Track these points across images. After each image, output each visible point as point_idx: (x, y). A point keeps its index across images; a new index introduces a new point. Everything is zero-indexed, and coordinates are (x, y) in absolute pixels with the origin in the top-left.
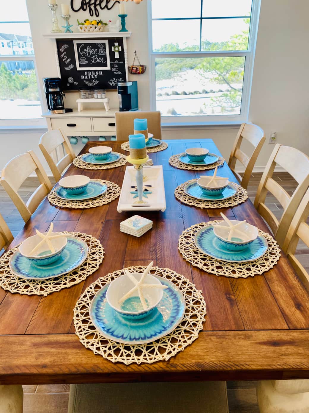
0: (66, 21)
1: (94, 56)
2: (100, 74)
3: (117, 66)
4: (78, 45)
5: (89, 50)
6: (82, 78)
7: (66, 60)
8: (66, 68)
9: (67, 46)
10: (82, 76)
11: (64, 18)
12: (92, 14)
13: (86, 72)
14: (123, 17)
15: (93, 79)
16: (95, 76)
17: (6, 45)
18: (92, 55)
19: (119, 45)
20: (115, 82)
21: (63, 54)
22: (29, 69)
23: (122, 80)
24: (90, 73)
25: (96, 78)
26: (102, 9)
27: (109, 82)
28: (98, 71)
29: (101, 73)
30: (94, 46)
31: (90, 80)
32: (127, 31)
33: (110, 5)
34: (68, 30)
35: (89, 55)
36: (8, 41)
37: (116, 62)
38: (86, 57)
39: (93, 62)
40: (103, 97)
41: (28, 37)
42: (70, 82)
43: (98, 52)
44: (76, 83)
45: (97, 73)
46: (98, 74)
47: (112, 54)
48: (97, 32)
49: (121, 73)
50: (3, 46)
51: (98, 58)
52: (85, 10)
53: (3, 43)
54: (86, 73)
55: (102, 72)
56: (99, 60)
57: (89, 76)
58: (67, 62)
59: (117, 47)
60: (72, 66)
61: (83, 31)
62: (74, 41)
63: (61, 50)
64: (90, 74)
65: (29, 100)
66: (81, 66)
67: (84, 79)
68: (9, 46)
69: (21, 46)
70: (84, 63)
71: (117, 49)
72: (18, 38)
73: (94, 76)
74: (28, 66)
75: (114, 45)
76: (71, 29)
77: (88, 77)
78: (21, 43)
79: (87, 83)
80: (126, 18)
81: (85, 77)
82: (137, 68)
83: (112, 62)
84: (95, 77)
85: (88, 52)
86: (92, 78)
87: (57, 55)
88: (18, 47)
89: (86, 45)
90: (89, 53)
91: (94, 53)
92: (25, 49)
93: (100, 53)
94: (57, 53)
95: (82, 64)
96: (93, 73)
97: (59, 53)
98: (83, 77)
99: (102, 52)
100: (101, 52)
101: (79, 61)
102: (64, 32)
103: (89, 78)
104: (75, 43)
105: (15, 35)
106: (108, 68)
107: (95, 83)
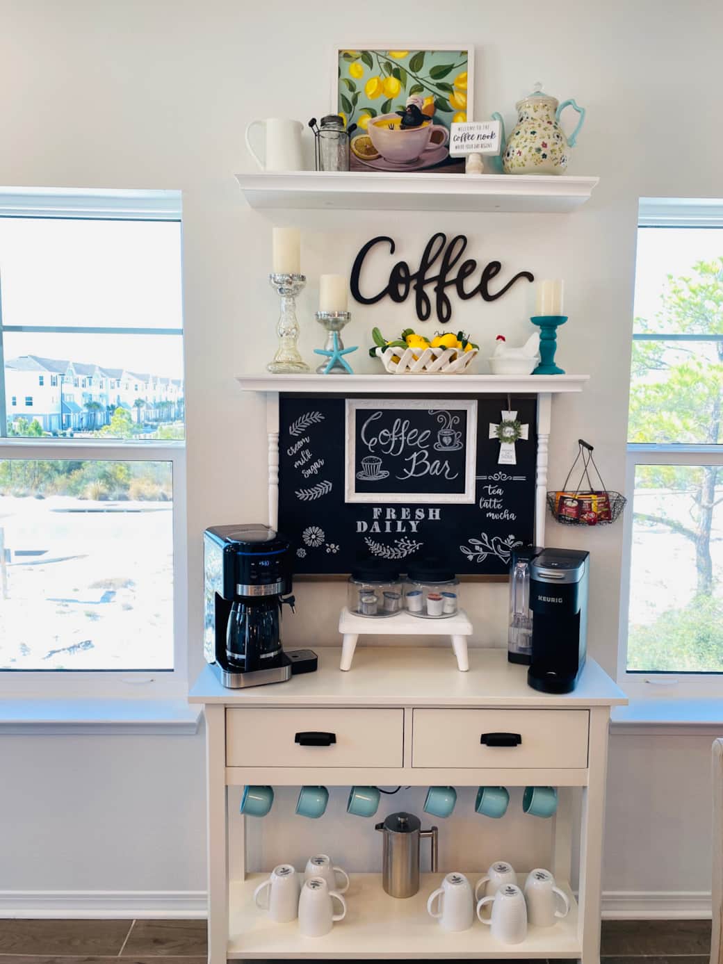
0: (331, 332)
1: (415, 455)
2: (431, 517)
3: (500, 492)
4: (361, 415)
5: (400, 431)
6: (359, 530)
7: (307, 466)
8: (302, 495)
9: (317, 417)
10: (359, 523)
11: (325, 322)
12: (424, 312)
13: (375, 510)
14: (548, 326)
15: (400, 535)
16: (412, 523)
17: (47, 381)
18: (409, 451)
19: (521, 419)
20: (485, 549)
21: (300, 444)
22: (89, 430)
23: (515, 541)
24: (391, 514)
25: (414, 529)
26: (464, 296)
27: (463, 549)
28: (426, 507)
29: (435, 515)
30: (419, 419)
31: (387, 539)
32: (560, 372)
33: (494, 287)
34: (338, 366)
35: (396, 449)
36: (54, 374)
37: (499, 476)
38: (382, 456)
39: (411, 474)
40: (448, 610)
41: (97, 368)
42: (309, 543)
43: (432, 440)
44: (333, 548)
45: (420, 514)
46: (423, 516)
47: (489, 450)
48: (455, 373)
49: (513, 517)
50: (41, 384)
51: (431, 460)
52: (399, 299)
53: (41, 378)
54: (377, 512)
55: (438, 511)
56: (432, 468)
57: (388, 523)
58: (309, 472)
59: (510, 424)
60: (325, 487)
61: (399, 368)
62: (347, 401)
63: (294, 431)
64: (394, 517)
65: (80, 499)
66: (361, 487)
67: (367, 533)
68: (54, 384)
69: (80, 383)
70: (374, 478)
71: (509, 432)
72: (75, 368)
73: (406, 524)
74: (88, 424)
75: (498, 420)
76: (347, 359)
77: (383, 527)
78: (81, 377)
79: (375, 548)
80: (560, 330)
81: (370, 525)
82: (580, 502)
83: (485, 478)
84: (410, 527)
85: (394, 439)
86: (399, 529)
87: (277, 448)
88: (73, 385)
89: (389, 416)
90: (398, 443)
91: (418, 442)
92: (88, 390)
93: (439, 443)
94: (277, 440)
95: (365, 478)
96: (405, 513)
97: (285, 441)
98: (362, 526)
99: (447, 440)
100: (445, 440)
101: (359, 468)
102: (318, 372)
103: (388, 530)
104: (351, 408)
105: (71, 364)
106: (468, 497)
107: (407, 548)
